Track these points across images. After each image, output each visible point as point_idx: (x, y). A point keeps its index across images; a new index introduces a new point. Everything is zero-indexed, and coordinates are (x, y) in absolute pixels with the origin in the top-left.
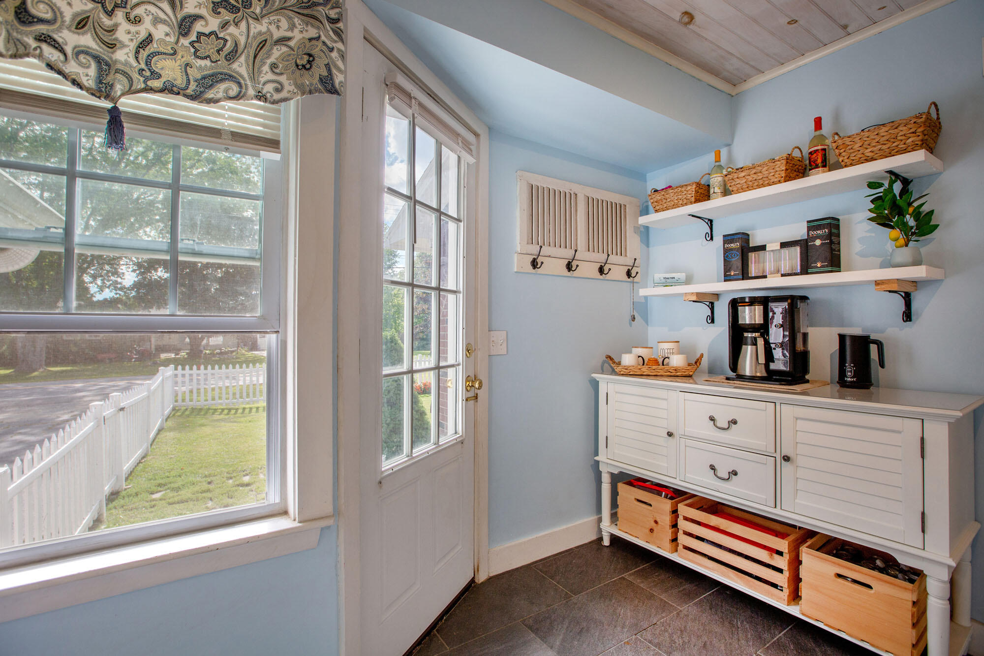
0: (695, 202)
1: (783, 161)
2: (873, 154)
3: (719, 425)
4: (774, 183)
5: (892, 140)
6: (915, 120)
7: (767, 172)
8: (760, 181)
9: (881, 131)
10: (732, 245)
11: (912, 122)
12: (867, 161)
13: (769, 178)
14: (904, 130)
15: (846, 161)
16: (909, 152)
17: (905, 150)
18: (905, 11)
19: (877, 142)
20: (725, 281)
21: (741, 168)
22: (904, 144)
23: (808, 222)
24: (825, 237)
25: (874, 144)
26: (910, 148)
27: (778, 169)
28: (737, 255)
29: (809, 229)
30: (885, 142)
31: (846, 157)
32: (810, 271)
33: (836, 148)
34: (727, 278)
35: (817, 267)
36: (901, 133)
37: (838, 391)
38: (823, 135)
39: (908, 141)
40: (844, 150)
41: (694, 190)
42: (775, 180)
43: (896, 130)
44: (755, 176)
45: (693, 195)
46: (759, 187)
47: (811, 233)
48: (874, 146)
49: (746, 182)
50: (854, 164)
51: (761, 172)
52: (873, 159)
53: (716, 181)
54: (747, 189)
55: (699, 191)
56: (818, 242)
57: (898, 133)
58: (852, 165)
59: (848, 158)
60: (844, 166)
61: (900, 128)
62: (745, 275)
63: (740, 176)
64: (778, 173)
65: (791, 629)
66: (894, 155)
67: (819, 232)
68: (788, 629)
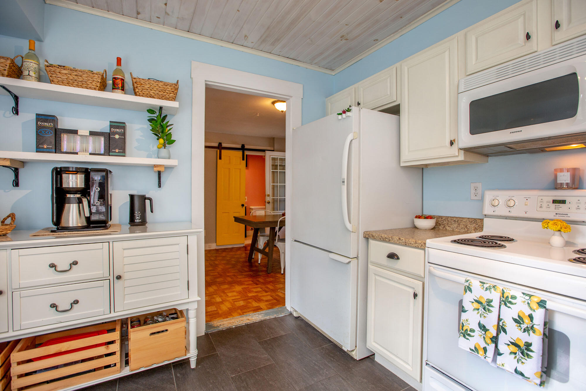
0: (7, 76)
1: (100, 76)
2: (154, 94)
3: (59, 269)
4: (91, 88)
5: (164, 91)
6: (174, 86)
7: (86, 78)
8: (79, 82)
9: (159, 84)
10: (46, 124)
11: (173, 86)
12: (150, 97)
13: (88, 83)
14: (170, 88)
15: (140, 92)
16: (170, 100)
17: (168, 99)
18: (165, 26)
19: (157, 89)
20: (37, 152)
21: (64, 67)
22: (168, 96)
23: (110, 122)
24: (121, 134)
25: (155, 90)
26: (171, 98)
27: (95, 80)
28: (51, 133)
29: (111, 127)
30: (160, 91)
31: (140, 90)
32: (111, 154)
33: (135, 83)
34: (39, 150)
35: (115, 152)
36: (168, 90)
37: (129, 229)
38: (121, 70)
39: (170, 95)
40: (140, 85)
41: (8, 65)
42: (92, 86)
43: (166, 87)
44: (76, 77)
45: (7, 69)
46: (78, 86)
47: (112, 129)
48: (155, 91)
49: (67, 79)
50: (144, 96)
51: (81, 76)
52: (153, 97)
53: (31, 65)
54: (67, 84)
55: (12, 68)
56: (117, 137)
57: (167, 89)
58: (142, 96)
59: (141, 91)
60: (138, 95)
61: (168, 87)
62: (57, 149)
63: (62, 72)
64: (95, 82)
65: (119, 387)
66: (163, 99)
67: (118, 130)
68: (117, 388)
